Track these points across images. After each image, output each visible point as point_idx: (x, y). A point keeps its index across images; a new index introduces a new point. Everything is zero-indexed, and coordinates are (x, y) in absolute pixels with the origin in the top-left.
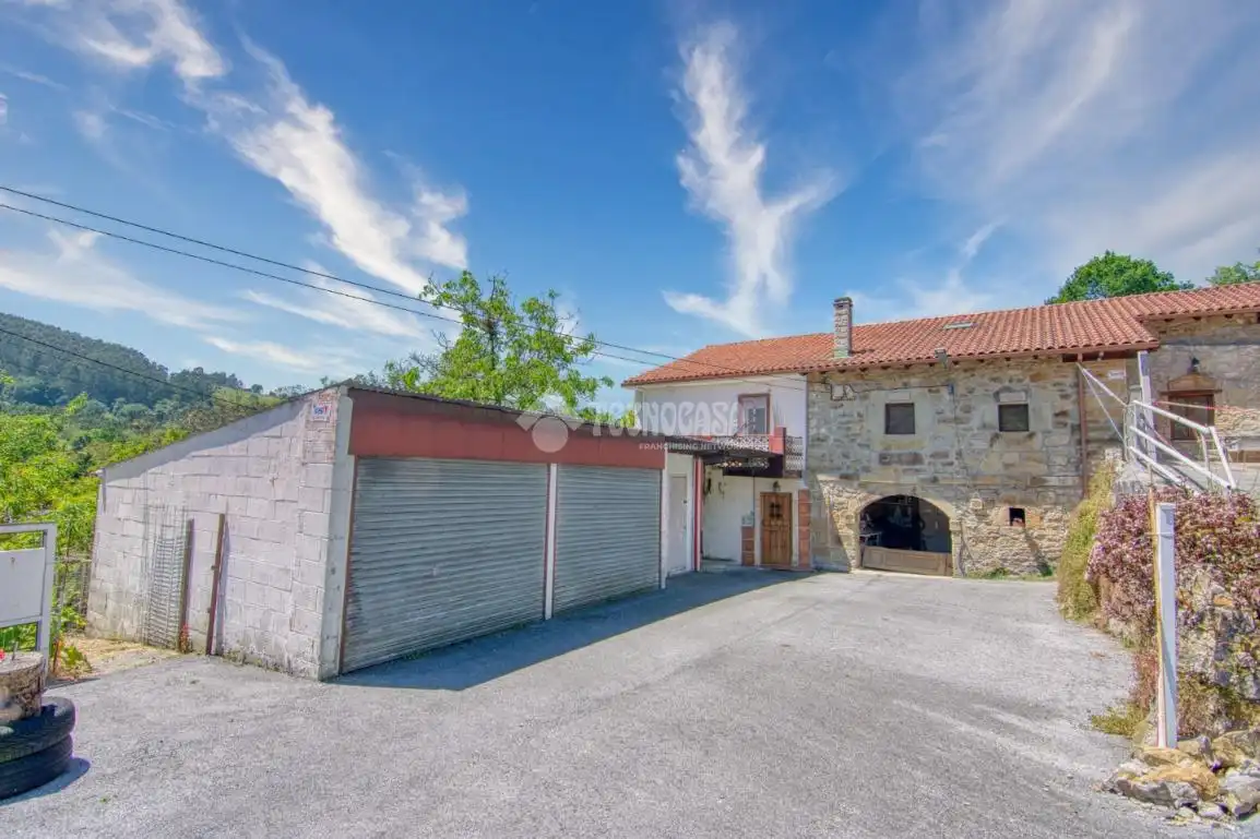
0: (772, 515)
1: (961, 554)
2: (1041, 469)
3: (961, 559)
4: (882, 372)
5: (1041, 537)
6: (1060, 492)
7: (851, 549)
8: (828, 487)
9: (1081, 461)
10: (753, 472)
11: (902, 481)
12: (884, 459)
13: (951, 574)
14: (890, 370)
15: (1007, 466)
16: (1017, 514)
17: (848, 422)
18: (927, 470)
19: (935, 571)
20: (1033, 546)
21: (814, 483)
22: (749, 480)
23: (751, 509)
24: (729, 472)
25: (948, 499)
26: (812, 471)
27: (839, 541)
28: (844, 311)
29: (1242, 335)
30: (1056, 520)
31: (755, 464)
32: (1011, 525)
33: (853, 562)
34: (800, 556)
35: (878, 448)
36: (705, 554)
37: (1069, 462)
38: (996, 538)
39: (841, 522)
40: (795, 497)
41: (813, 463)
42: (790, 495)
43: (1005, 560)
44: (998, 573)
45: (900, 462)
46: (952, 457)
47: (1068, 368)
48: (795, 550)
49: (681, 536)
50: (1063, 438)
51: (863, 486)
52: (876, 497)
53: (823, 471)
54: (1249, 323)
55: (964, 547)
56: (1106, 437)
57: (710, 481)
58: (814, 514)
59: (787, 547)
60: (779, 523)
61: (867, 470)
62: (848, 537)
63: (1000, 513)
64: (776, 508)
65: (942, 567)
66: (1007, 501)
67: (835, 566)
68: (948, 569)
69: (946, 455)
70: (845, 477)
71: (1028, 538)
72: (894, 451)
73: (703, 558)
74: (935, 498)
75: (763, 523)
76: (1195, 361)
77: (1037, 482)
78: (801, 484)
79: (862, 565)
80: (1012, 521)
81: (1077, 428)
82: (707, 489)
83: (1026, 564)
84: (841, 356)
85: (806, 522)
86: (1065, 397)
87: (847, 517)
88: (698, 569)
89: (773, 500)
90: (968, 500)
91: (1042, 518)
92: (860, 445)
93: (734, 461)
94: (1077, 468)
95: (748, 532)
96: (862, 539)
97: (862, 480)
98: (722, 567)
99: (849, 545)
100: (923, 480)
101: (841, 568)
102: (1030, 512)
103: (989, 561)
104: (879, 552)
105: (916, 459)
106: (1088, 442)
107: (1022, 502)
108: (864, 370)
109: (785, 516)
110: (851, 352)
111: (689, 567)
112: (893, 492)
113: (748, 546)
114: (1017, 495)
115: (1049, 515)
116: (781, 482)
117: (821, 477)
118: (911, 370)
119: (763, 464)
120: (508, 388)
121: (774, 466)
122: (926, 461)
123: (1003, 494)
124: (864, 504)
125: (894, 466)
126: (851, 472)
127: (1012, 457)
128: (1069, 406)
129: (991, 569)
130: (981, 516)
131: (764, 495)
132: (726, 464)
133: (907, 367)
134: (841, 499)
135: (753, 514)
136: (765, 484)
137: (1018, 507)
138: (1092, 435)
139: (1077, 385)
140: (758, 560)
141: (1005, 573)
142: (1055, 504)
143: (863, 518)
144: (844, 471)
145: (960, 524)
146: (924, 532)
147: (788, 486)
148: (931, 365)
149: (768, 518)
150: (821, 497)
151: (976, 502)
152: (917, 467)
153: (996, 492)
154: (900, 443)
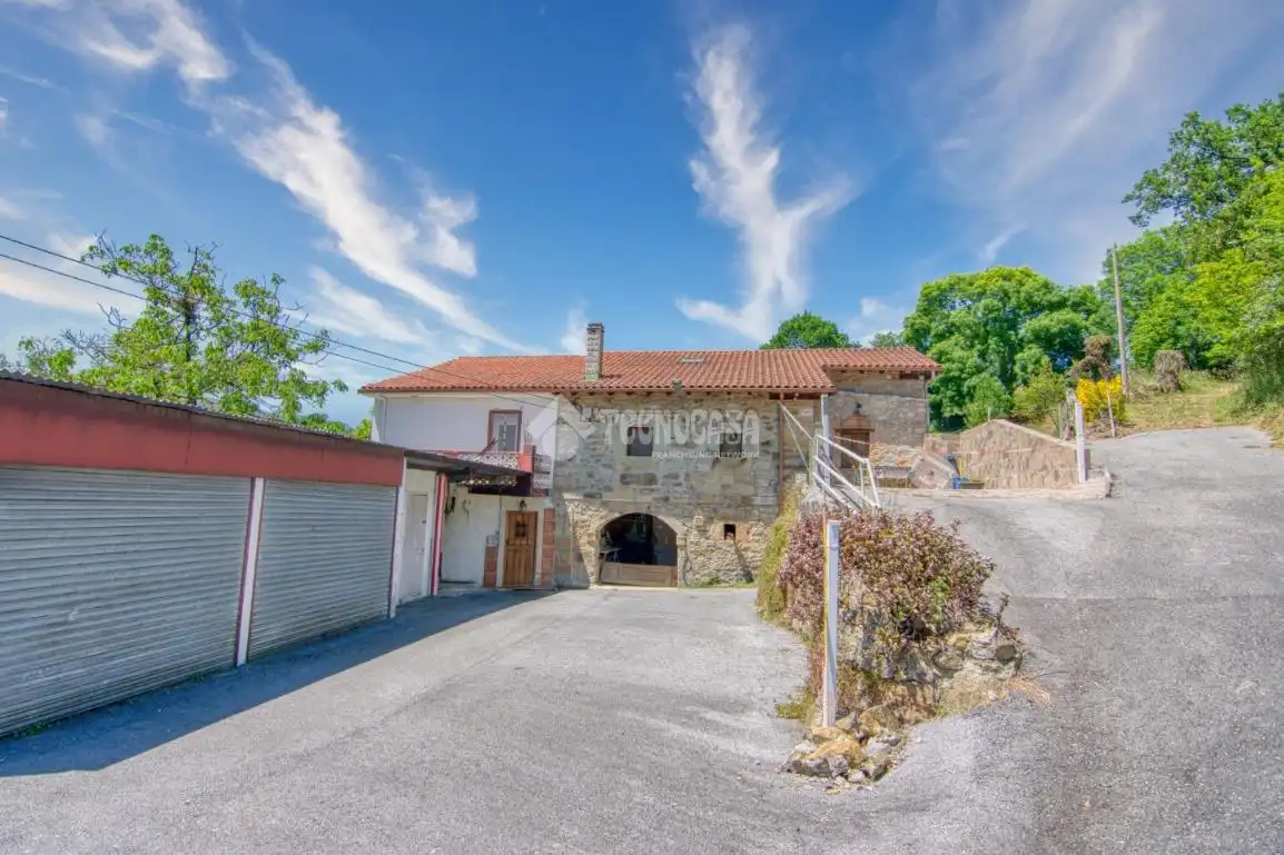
0: (517, 535)
1: (684, 567)
2: (749, 490)
3: (685, 573)
4: (626, 397)
5: (746, 549)
6: (762, 509)
7: (591, 566)
8: (574, 507)
9: (778, 483)
10: (500, 490)
11: (638, 500)
12: (625, 480)
13: (676, 586)
14: (633, 396)
15: (724, 487)
16: (730, 529)
17: (595, 443)
18: (661, 488)
19: (662, 583)
20: (741, 557)
21: (560, 502)
22: (495, 498)
23: (496, 528)
24: (476, 490)
25: (677, 516)
26: (559, 489)
27: (580, 558)
28: (597, 336)
29: (889, 388)
30: (760, 535)
31: (502, 483)
32: (725, 538)
33: (592, 579)
34: (543, 574)
35: (620, 469)
36: (444, 577)
37: (770, 484)
38: (713, 551)
39: (584, 540)
40: (541, 516)
41: (561, 482)
42: (536, 513)
43: (718, 571)
44: (714, 582)
45: (638, 483)
46: (681, 479)
47: (773, 404)
48: (539, 570)
49: (417, 558)
50: (767, 464)
51: (605, 504)
52: (617, 515)
53: (569, 489)
54: (894, 378)
55: (687, 560)
56: (797, 464)
57: (454, 499)
58: (558, 532)
59: (531, 566)
60: (524, 542)
61: (608, 489)
62: (588, 554)
63: (717, 529)
64: (521, 527)
65: (668, 581)
66: (723, 518)
67: (575, 583)
68: (673, 582)
69: (676, 477)
70: (589, 496)
71: (737, 551)
72: (634, 471)
73: (441, 581)
74: (667, 515)
75: (507, 542)
76: (859, 406)
77: (746, 501)
78: (548, 503)
79: (601, 582)
80: (725, 536)
81: (776, 456)
82: (450, 507)
83: (735, 573)
84: (591, 379)
85: (549, 541)
86: (770, 429)
87: (589, 535)
88: (435, 593)
89: (520, 518)
90: (692, 517)
91: (748, 533)
92: (604, 466)
93: (480, 478)
94: (775, 490)
95: (491, 553)
96: (602, 555)
97: (605, 499)
98: (461, 590)
99: (589, 561)
100: (655, 499)
101: (582, 585)
102: (740, 528)
103: (706, 572)
104: (615, 568)
105: (651, 480)
106: (785, 467)
107: (735, 519)
108: (611, 393)
109: (531, 535)
110: (601, 376)
111: (425, 592)
112: (631, 510)
113: (490, 567)
114: (730, 512)
115: (754, 529)
116: (528, 500)
117: (567, 496)
118: (651, 397)
119: (512, 482)
120: (207, 385)
121: (522, 485)
122: (660, 481)
123: (722, 511)
124: (604, 522)
125: (634, 486)
126: (594, 490)
127: (728, 479)
128: (772, 436)
129: (707, 579)
130: (703, 531)
131: (510, 514)
132: (472, 482)
133: (649, 393)
134: (585, 517)
135: (498, 533)
136: (512, 503)
137: (731, 523)
138: (787, 462)
139: (778, 420)
140: (500, 582)
141: (718, 582)
142: (759, 520)
143: (603, 535)
144: (589, 490)
145: (686, 540)
146: (656, 548)
147: (535, 504)
148: (669, 393)
149: (512, 536)
150: (566, 515)
151: (699, 518)
152: (654, 487)
153: (715, 510)
154: (639, 465)
